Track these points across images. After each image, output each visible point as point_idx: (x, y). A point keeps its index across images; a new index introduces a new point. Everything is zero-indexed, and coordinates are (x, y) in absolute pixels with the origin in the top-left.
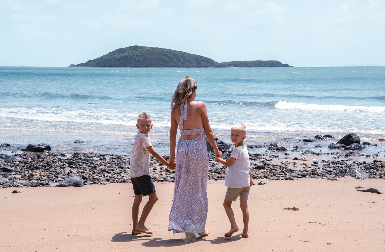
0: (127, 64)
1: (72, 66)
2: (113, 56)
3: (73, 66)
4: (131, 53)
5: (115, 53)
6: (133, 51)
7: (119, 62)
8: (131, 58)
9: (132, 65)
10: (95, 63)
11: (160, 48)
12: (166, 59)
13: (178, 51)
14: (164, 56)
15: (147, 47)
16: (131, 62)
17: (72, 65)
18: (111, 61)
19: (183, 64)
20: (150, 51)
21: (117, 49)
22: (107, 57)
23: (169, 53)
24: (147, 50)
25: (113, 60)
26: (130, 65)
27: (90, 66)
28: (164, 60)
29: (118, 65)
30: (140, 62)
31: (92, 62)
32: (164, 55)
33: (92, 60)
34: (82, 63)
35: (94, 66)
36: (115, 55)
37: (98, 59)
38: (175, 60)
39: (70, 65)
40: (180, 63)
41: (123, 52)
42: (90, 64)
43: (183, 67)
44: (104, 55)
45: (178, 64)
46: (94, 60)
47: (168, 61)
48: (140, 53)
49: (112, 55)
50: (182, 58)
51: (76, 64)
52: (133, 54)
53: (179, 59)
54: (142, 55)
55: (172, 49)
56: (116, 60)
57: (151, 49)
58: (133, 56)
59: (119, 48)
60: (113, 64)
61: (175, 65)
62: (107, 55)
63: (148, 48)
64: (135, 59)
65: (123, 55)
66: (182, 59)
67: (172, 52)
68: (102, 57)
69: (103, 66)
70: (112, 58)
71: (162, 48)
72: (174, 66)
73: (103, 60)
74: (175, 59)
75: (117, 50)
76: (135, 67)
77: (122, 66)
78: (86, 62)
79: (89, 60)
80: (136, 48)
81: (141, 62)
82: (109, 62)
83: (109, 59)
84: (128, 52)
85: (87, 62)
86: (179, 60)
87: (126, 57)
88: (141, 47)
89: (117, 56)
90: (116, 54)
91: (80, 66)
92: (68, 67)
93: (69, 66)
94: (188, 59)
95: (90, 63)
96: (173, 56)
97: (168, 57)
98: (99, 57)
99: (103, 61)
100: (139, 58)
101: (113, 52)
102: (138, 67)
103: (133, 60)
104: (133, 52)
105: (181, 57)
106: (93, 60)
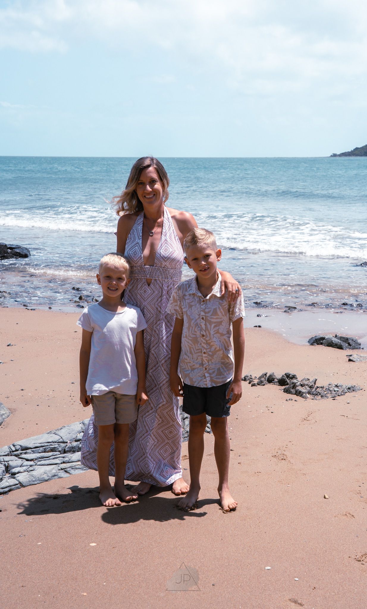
1: (333, 156)
3: (335, 155)
10: (363, 151)
17: (333, 154)
27: (356, 156)
33: (359, 146)
34: (347, 152)
35: (361, 156)
39: (331, 154)
46: (363, 147)
51: (338, 153)
78: (352, 151)
79: (355, 148)
85: (353, 150)
91: (344, 156)
92: (329, 157)
93: (329, 155)
95: (357, 152)
106: (360, 148)
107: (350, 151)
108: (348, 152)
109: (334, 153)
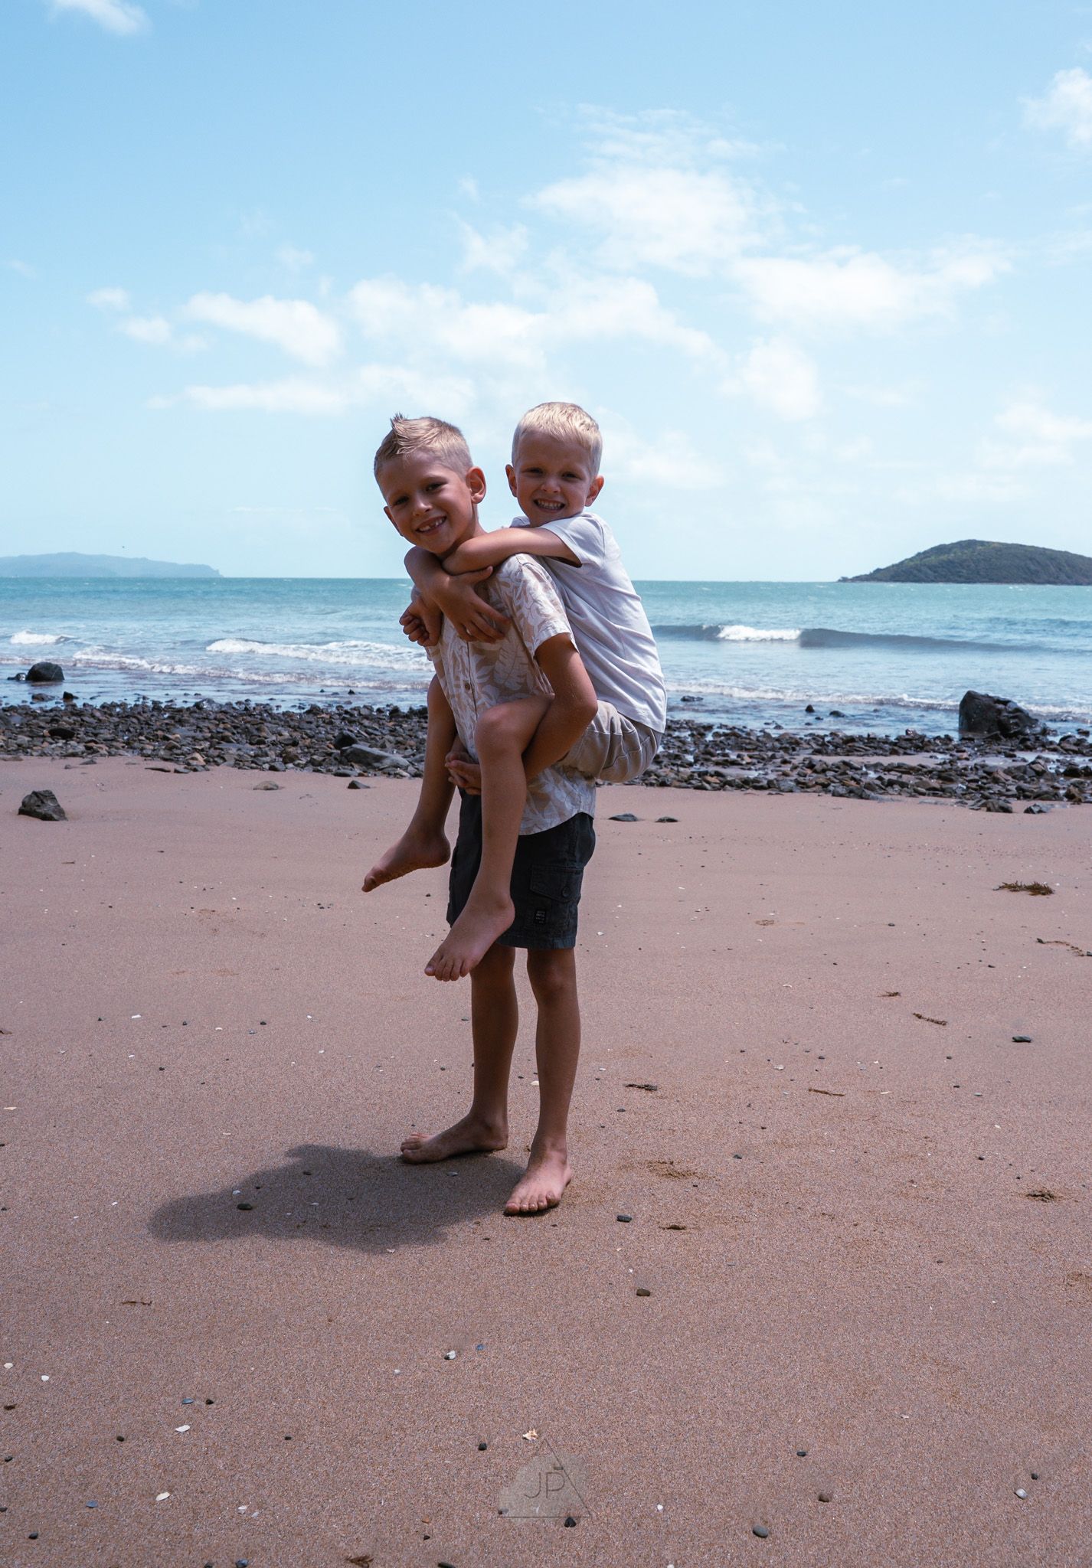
0: (951, 577)
2: (925, 560)
3: (844, 580)
4: (960, 554)
5: (928, 555)
6: (966, 551)
7: (935, 572)
8: (961, 565)
9: (963, 579)
10: (888, 574)
11: (1021, 545)
12: (1032, 567)
13: (1060, 552)
14: (1028, 562)
15: (994, 543)
16: (961, 574)
17: (842, 577)
18: (920, 571)
19: (1068, 577)
20: (1000, 550)
21: (933, 546)
22: (912, 563)
23: (1041, 554)
24: (994, 548)
25: (923, 568)
26: (959, 579)
27: (877, 581)
28: (1029, 569)
29: (933, 579)
30: (978, 572)
31: (882, 572)
32: (1031, 559)
33: (883, 566)
35: (886, 581)
36: (928, 559)
37: (893, 566)
38: (1053, 569)
39: (839, 578)
40: (1063, 577)
41: (946, 553)
42: (879, 576)
43: (1068, 584)
44: (906, 560)
45: (1058, 577)
46: (888, 569)
47: (1038, 572)
48: (979, 554)
49: (921, 560)
50: (1069, 566)
51: (850, 576)
52: (964, 557)
53: (1062, 568)
54: (983, 559)
55: (1047, 547)
56: (930, 569)
57: (1001, 546)
58: (965, 560)
59: (937, 544)
60: (923, 576)
61: (1052, 579)
62: (911, 560)
63: (996, 545)
64: (968, 566)
65: (946, 559)
66: (1067, 568)
67: (1047, 552)
68: (902, 563)
69: (903, 581)
70: (921, 564)
71: (1025, 546)
72: (1050, 582)
73: (904, 569)
74: (1051, 567)
75: (933, 549)
76: (969, 582)
77: (942, 581)
78: (871, 574)
79: (875, 568)
80: (971, 544)
81: (982, 573)
82: (915, 572)
83: (917, 568)
84: (955, 553)
85: (872, 571)
86: (1060, 569)
87: (951, 562)
88: (982, 543)
89: (933, 560)
90: (929, 557)
91: (860, 580)
93: (837, 580)
94: (1081, 569)
96: (1048, 562)
97: (1038, 563)
98: (897, 561)
99: (902, 571)
100: (976, 566)
101: (925, 552)
102: (975, 582)
103: (963, 568)
104: (966, 553)
105: (1065, 565)
106: (884, 569)
107: (868, 573)
108: (866, 575)
109: (845, 576)
